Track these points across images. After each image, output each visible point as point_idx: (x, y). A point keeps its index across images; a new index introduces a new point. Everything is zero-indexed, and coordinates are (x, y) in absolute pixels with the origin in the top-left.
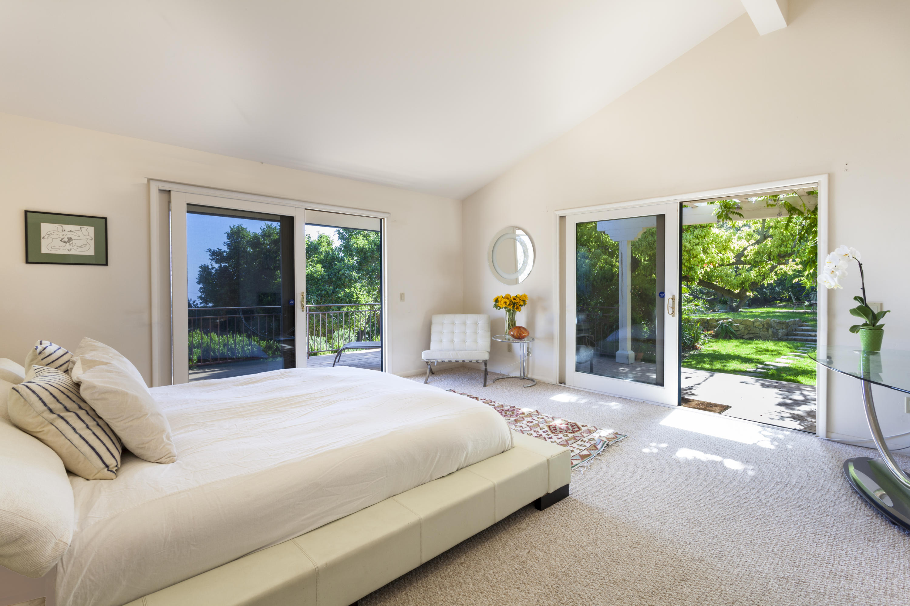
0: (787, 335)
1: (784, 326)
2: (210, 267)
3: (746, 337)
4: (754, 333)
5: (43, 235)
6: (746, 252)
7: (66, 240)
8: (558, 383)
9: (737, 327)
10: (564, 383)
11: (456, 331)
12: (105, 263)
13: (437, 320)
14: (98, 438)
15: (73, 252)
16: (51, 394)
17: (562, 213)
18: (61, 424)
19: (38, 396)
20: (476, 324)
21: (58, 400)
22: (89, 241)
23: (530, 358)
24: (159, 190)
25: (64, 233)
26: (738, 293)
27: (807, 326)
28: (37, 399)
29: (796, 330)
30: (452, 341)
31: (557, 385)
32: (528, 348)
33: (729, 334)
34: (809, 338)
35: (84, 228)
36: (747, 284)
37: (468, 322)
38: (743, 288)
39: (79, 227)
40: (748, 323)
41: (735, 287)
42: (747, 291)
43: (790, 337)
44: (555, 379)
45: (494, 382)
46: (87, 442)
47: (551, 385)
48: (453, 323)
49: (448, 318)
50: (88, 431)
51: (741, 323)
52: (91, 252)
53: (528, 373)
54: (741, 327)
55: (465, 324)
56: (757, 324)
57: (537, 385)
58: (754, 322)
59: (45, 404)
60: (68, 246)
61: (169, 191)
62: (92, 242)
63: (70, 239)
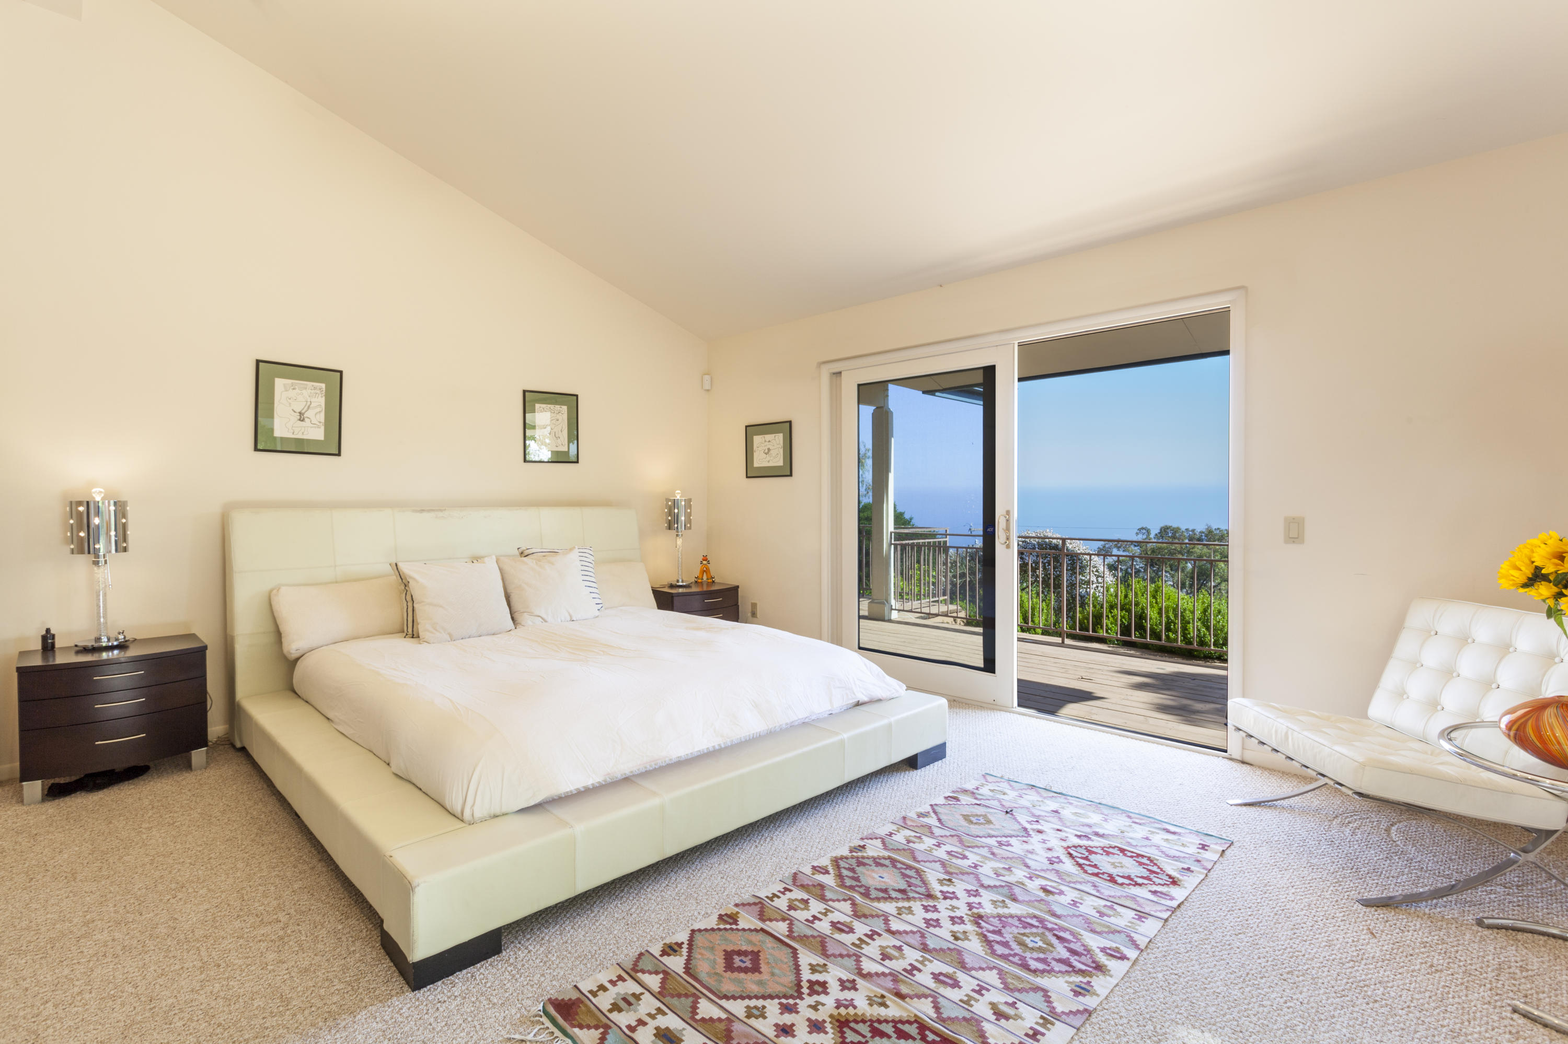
5: (755, 448)
7: (767, 451)
12: (791, 472)
24: (831, 374)
25: (766, 443)
61: (840, 373)
62: (781, 451)
63: (769, 450)
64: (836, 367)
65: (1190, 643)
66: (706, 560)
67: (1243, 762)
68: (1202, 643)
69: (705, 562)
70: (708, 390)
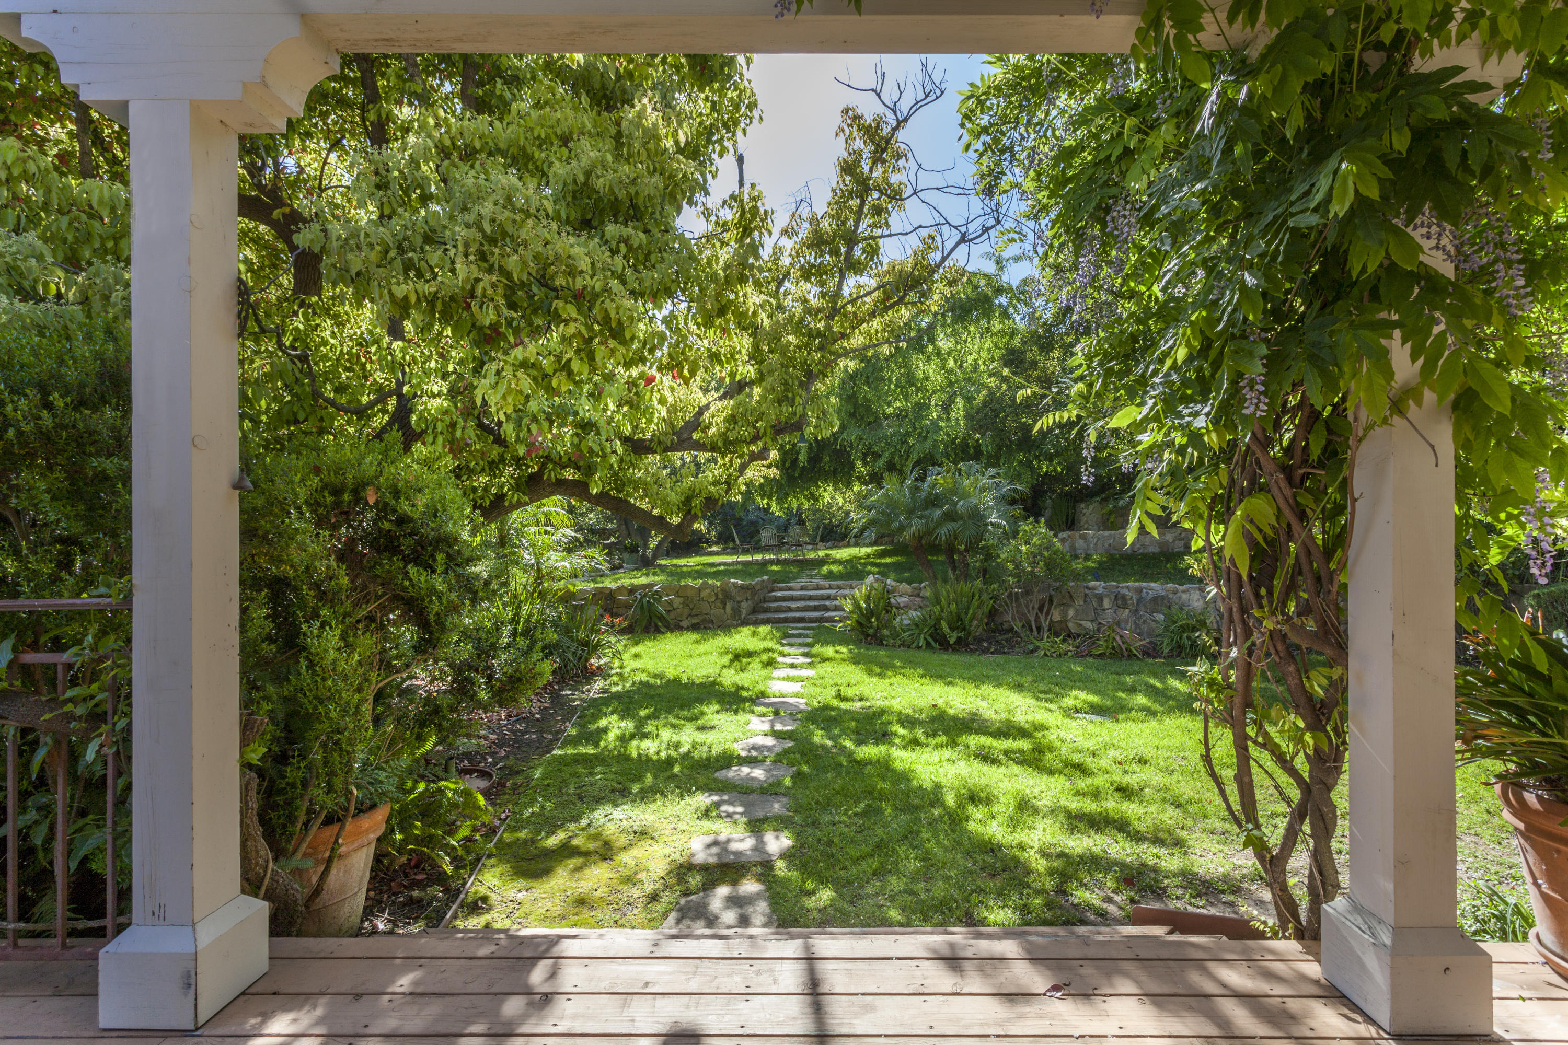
0: (754, 611)
1: (749, 593)
3: (685, 624)
4: (701, 614)
6: (707, 415)
9: (670, 603)
26: (679, 525)
27: (781, 590)
29: (765, 601)
33: (655, 619)
34: (791, 615)
36: (696, 502)
38: (689, 511)
40: (689, 593)
41: (675, 509)
42: (695, 518)
43: (761, 616)
51: (677, 594)
54: (678, 602)
56: (704, 593)
58: (699, 590)
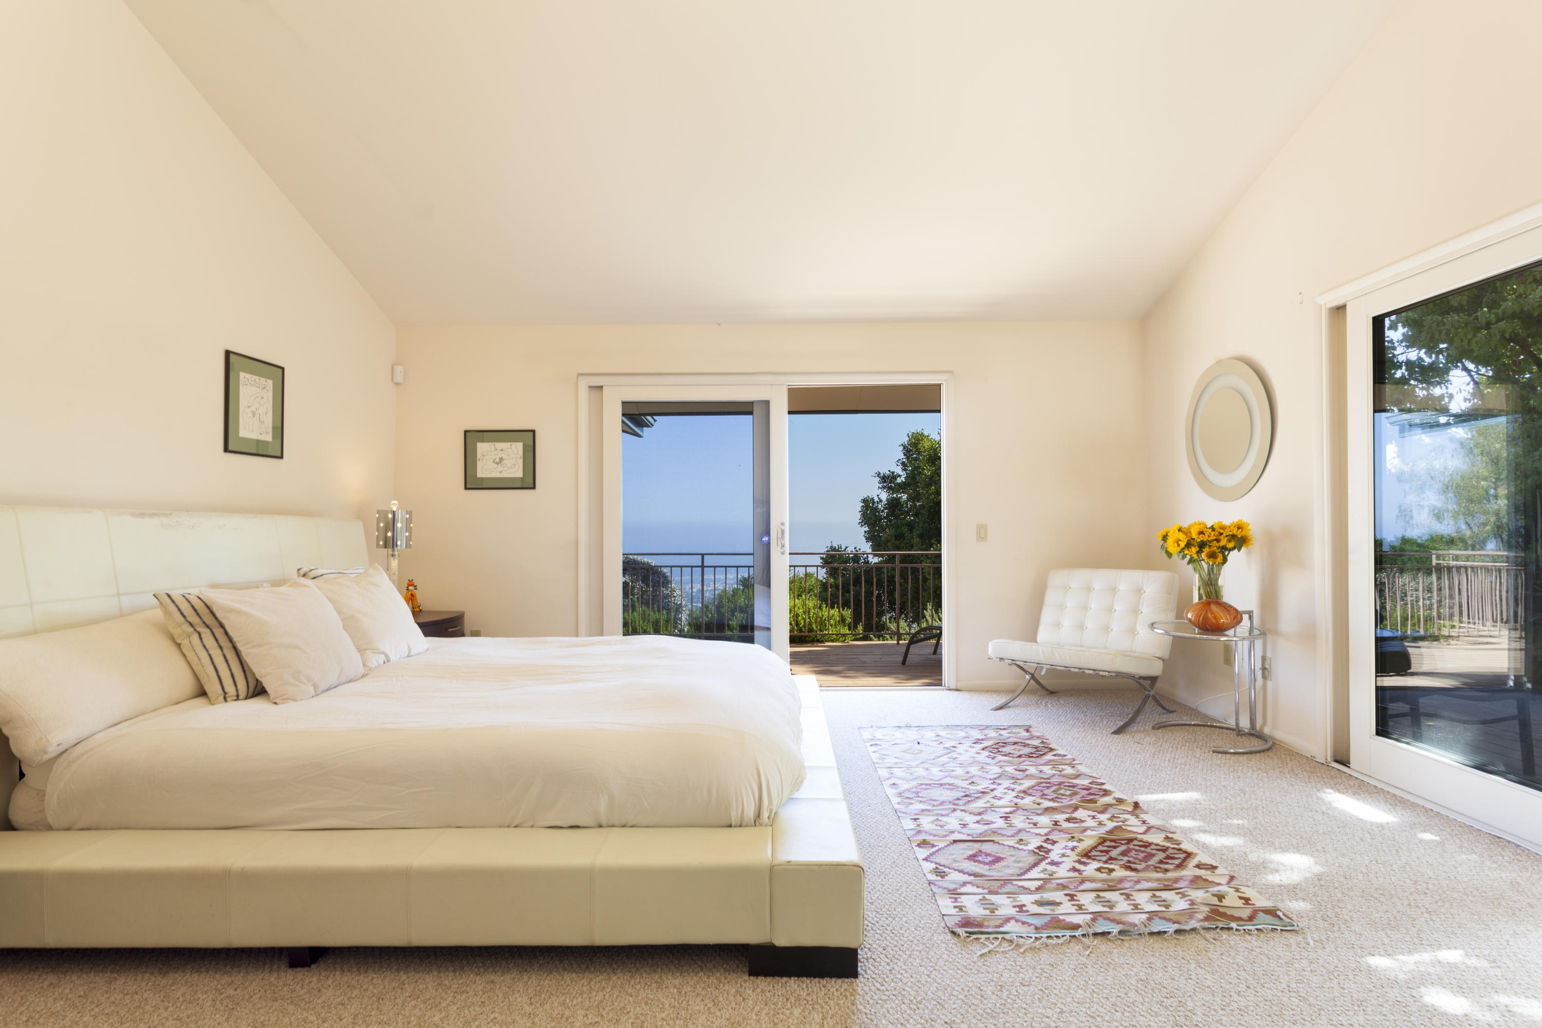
2: (876, 499)
5: (478, 456)
7: (498, 460)
8: (1329, 759)
10: (1345, 763)
11: (1093, 605)
12: (532, 486)
13: (1056, 579)
14: (226, 661)
15: (504, 475)
16: (193, 606)
17: (1335, 299)
18: (195, 638)
19: (177, 606)
20: (1139, 591)
21: (198, 614)
22: (518, 460)
23: (1269, 683)
24: (589, 387)
25: (496, 452)
28: (176, 609)
30: (1081, 627)
31: (1325, 765)
32: (1264, 659)
35: (514, 444)
37: (1122, 587)
39: (509, 444)
44: (1321, 747)
45: (1153, 728)
46: (213, 663)
47: (1311, 760)
48: (1089, 589)
49: (1080, 577)
50: (219, 651)
52: (519, 474)
53: (1264, 723)
55: (1113, 590)
57: (1270, 753)
59: (184, 616)
60: (500, 468)
61: (602, 387)
62: (521, 462)
63: (501, 459)
64: (596, 381)
65: (801, 630)
66: (412, 585)
67: (957, 690)
68: (811, 630)
69: (411, 588)
70: (397, 384)
